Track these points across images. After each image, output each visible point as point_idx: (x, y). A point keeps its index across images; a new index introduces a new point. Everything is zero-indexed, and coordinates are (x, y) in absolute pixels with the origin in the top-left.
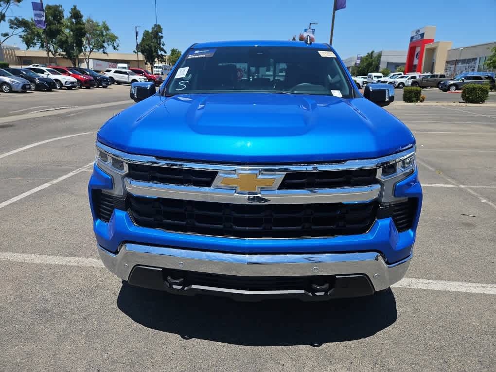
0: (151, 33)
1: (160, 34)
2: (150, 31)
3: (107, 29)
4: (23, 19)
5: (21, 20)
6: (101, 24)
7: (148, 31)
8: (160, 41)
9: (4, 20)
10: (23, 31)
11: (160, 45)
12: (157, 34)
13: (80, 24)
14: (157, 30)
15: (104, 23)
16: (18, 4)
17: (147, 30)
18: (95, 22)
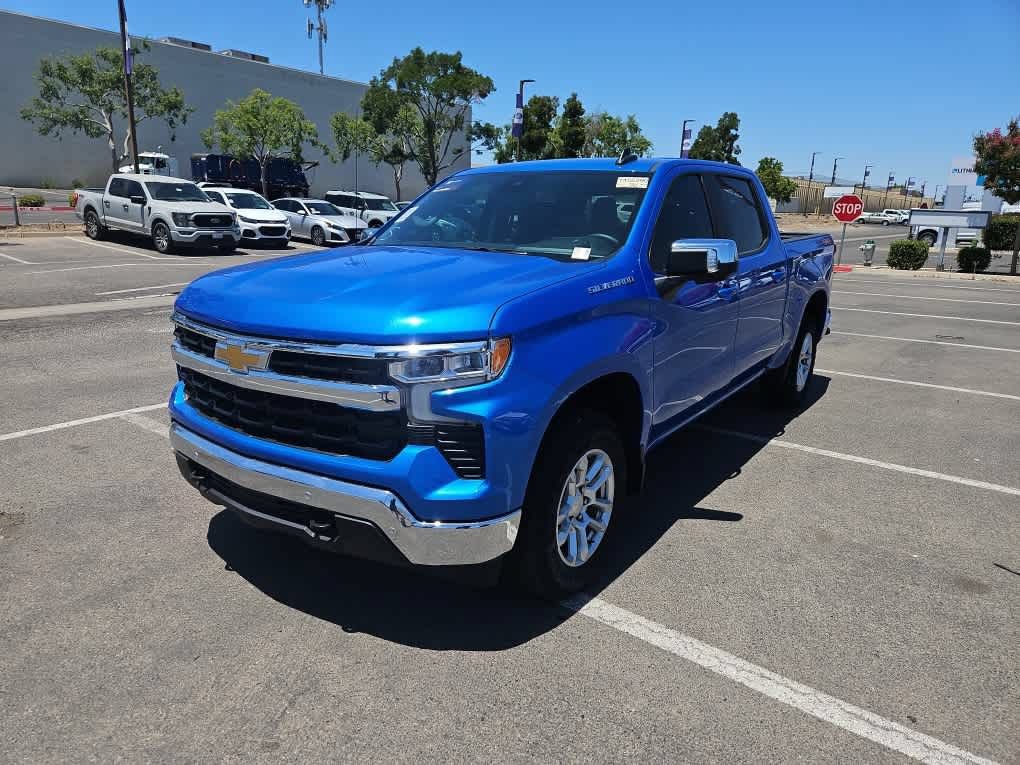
0: (715, 130)
1: (733, 132)
2: (715, 126)
3: (635, 128)
4: (487, 124)
5: (483, 126)
6: (624, 120)
7: (710, 128)
8: (731, 145)
9: (461, 129)
10: (483, 144)
11: (731, 152)
12: (727, 130)
13: (577, 125)
14: (730, 122)
15: (631, 119)
16: (483, 100)
17: (708, 125)
18: (614, 118)
